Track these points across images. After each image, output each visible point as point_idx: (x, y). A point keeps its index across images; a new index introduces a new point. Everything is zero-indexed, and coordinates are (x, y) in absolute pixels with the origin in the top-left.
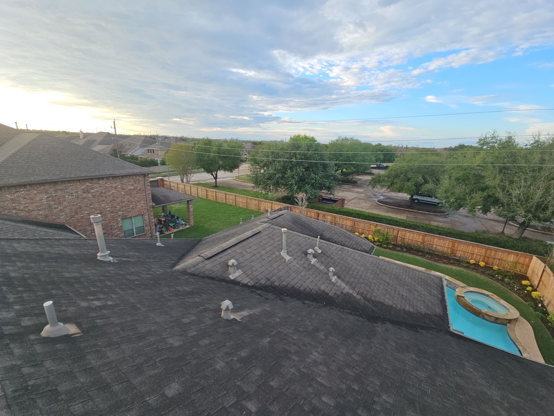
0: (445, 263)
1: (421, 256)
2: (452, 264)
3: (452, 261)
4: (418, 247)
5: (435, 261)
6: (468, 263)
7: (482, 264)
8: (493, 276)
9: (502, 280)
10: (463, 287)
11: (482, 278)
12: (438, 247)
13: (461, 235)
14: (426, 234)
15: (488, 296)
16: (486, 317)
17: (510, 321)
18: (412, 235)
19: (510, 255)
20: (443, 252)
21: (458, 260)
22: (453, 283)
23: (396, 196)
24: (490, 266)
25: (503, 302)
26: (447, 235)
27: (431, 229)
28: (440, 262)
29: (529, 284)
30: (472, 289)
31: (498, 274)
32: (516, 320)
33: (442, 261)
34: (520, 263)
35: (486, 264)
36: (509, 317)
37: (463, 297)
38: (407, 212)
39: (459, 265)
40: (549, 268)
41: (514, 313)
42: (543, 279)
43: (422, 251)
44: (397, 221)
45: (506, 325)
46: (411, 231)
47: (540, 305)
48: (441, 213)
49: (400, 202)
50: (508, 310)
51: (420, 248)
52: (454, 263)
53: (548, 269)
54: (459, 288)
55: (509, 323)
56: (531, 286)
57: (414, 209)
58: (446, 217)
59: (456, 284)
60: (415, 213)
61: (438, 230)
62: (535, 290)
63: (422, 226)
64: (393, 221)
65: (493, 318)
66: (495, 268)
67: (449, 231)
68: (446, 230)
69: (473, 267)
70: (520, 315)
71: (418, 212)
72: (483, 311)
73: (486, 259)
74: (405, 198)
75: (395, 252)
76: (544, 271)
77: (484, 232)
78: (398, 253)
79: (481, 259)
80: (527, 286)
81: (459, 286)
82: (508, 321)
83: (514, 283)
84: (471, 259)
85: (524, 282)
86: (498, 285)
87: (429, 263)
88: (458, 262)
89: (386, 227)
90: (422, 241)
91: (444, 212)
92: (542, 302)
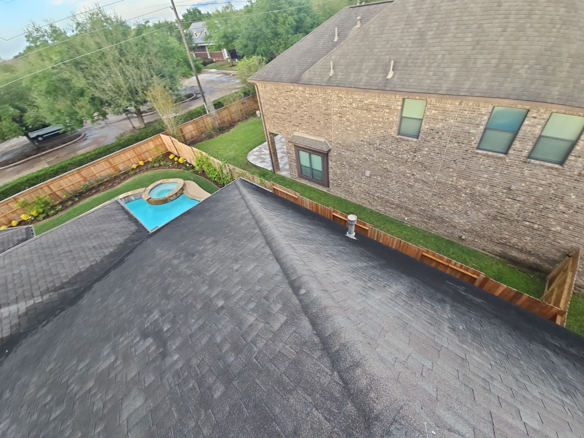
0: (119, 183)
1: (96, 192)
2: (124, 179)
3: (122, 178)
4: (85, 187)
5: (111, 187)
6: (133, 169)
7: (141, 163)
8: (154, 167)
9: (160, 165)
10: (145, 191)
11: (150, 174)
12: (100, 173)
13: (108, 149)
14: (78, 170)
15: (161, 184)
16: (171, 198)
17: (182, 189)
18: (66, 180)
19: (149, 143)
20: (109, 176)
21: (125, 173)
22: (137, 194)
23: (11, 147)
24: (147, 160)
25: (171, 180)
26: (99, 156)
27: (80, 160)
28: (115, 185)
29: (174, 156)
30: (150, 187)
31: (155, 163)
32: (184, 185)
33: (115, 183)
34: (158, 145)
35: (143, 161)
36: (180, 187)
37: (150, 198)
38: (42, 158)
39: (129, 176)
40: (173, 137)
41: (181, 182)
42: (176, 148)
43: (93, 188)
44: (37, 177)
45: (183, 193)
46: (61, 177)
47: (188, 165)
48: (77, 137)
49: (23, 150)
50: (176, 182)
51: (88, 186)
52: (125, 177)
53: (173, 139)
54: (143, 194)
55: (183, 190)
56: (176, 156)
57: (46, 150)
58: (86, 139)
59: (139, 193)
60: (53, 153)
61: (87, 158)
62: (179, 158)
63: (69, 164)
64: (32, 179)
65: (174, 196)
66: (150, 159)
67: (97, 152)
68: (93, 153)
69: (138, 170)
70: (184, 180)
71: (55, 150)
72: (167, 197)
73: (140, 157)
74: (23, 142)
75: (70, 210)
76: (172, 141)
77: (122, 135)
78: (74, 207)
79: (138, 160)
80: (173, 159)
81: (142, 193)
82: (182, 190)
83: (167, 162)
84: (132, 165)
85: (171, 157)
86: (161, 171)
87: (109, 193)
88: (126, 174)
89: (29, 193)
90: (83, 179)
91: (79, 135)
92: (187, 162)
